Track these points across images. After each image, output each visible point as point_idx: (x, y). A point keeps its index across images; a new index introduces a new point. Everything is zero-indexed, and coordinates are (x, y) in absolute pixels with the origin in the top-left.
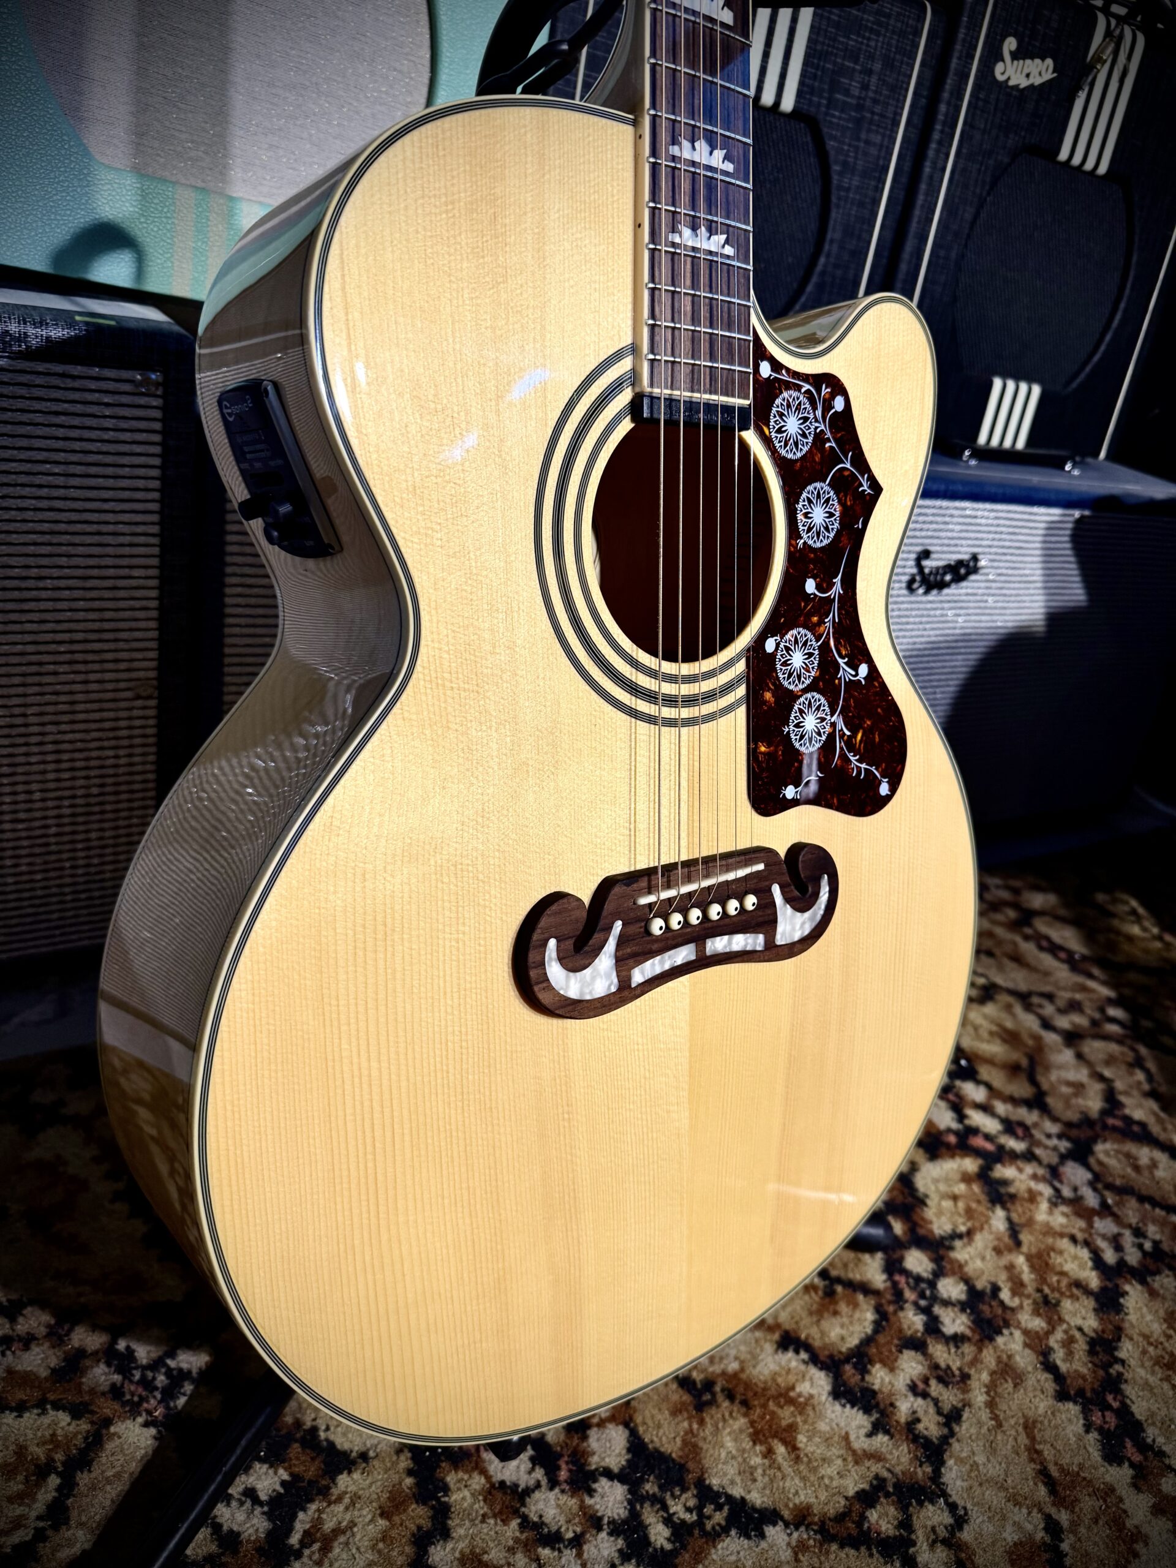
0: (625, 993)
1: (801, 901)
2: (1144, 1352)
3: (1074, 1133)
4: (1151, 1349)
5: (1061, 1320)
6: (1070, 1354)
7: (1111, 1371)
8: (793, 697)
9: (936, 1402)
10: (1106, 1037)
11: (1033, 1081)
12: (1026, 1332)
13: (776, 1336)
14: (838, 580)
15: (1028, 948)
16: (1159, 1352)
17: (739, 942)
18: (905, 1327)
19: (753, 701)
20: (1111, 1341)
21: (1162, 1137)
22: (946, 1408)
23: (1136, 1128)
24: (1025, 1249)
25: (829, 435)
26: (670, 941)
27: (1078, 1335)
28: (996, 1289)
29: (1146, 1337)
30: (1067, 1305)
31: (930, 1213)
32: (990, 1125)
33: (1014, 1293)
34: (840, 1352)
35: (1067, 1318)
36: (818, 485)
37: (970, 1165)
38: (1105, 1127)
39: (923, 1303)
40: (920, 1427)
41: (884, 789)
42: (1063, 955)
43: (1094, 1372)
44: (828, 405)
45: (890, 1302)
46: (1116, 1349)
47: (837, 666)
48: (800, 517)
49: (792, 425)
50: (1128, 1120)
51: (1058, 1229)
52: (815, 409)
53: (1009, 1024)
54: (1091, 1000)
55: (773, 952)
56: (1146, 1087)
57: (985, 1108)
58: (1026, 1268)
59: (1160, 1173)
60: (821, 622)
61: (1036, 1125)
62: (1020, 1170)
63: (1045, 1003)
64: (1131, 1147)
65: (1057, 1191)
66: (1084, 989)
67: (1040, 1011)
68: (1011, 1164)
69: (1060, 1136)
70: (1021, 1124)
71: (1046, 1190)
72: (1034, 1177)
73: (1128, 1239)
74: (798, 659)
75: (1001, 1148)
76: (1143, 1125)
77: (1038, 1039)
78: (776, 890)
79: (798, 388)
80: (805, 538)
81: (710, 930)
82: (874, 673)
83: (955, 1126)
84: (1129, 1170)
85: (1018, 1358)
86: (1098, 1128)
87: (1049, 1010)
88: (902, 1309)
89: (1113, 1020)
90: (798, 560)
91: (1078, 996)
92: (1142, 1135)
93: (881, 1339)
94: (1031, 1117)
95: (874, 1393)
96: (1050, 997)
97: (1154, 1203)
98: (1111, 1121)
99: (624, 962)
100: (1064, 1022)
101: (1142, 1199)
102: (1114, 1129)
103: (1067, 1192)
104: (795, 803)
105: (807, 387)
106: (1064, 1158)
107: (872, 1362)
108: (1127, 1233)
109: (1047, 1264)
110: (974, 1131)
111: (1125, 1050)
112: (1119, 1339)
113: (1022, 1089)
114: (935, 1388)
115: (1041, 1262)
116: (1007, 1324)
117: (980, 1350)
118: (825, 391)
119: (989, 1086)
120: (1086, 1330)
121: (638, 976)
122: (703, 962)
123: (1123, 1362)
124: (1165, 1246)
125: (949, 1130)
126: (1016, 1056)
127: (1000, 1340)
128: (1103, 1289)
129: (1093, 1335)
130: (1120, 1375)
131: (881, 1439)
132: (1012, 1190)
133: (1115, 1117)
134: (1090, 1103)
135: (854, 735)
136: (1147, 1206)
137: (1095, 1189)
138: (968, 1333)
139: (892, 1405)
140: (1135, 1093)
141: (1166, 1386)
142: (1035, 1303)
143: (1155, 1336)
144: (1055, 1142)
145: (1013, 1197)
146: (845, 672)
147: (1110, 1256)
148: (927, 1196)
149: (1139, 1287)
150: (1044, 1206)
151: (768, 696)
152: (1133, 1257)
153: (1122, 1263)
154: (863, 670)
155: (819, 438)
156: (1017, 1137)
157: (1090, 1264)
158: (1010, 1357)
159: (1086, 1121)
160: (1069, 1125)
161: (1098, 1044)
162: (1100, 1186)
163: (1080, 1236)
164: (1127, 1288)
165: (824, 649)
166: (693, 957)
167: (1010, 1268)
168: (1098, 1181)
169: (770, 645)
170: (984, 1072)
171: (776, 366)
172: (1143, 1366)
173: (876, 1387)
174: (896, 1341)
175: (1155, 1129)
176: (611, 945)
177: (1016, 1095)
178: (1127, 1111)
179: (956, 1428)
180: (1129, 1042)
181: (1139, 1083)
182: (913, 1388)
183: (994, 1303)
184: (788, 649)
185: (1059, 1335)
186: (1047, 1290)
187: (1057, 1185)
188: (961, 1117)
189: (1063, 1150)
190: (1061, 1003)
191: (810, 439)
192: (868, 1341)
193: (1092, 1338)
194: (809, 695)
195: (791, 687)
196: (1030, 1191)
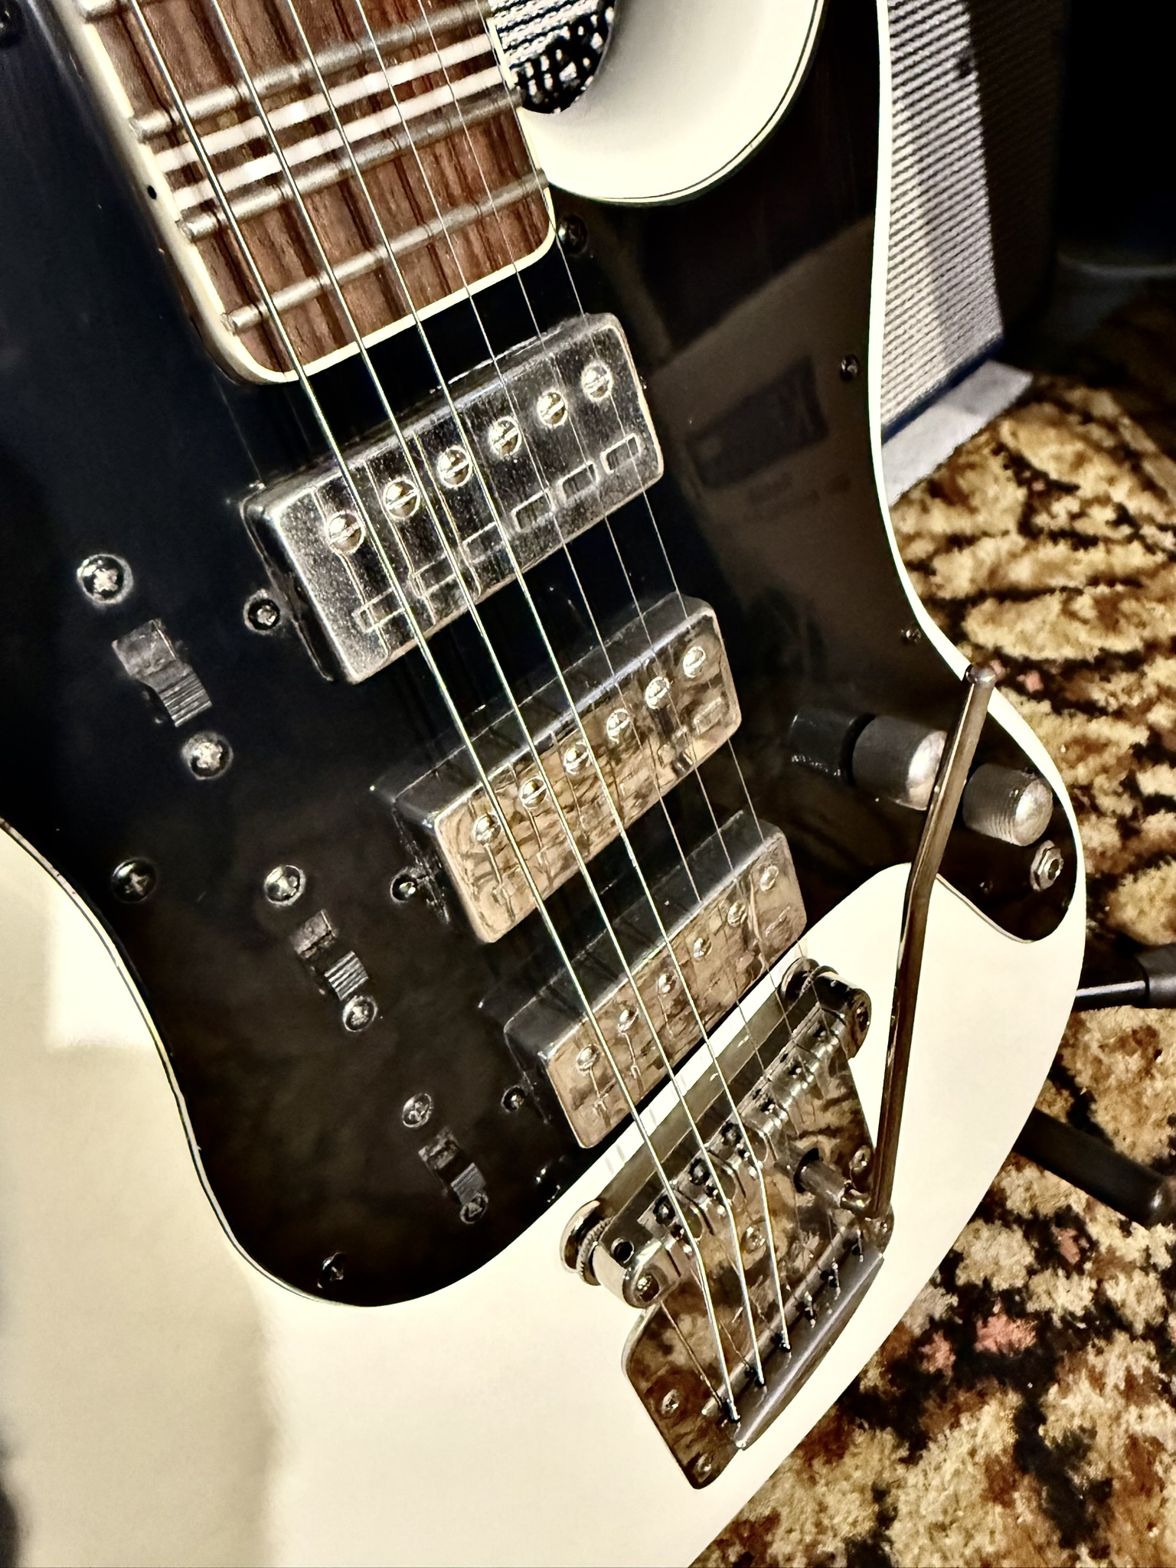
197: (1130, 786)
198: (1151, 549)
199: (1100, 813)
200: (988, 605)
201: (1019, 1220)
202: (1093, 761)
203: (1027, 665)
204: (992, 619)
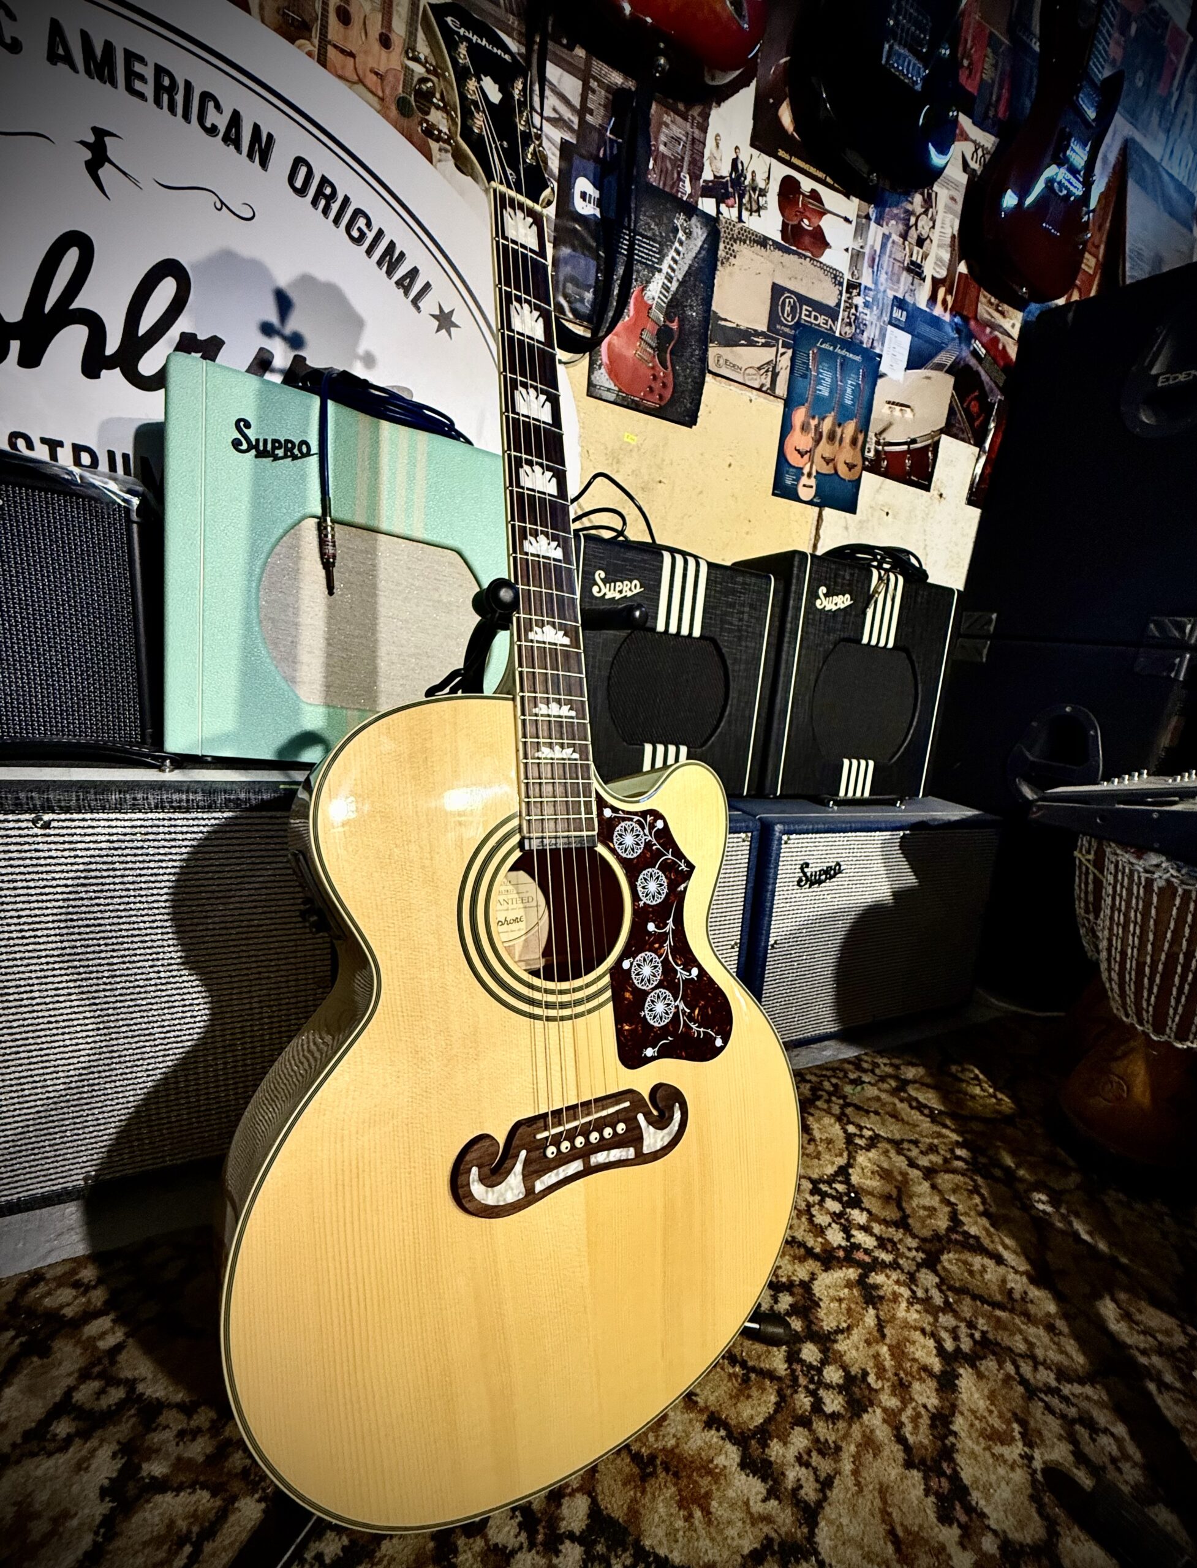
0: (531, 1197)
1: (660, 1123)
2: (972, 1425)
3: (928, 1246)
4: (977, 1422)
5: (912, 1399)
6: (916, 1427)
7: (947, 1442)
8: (646, 993)
9: (815, 1470)
10: (954, 1171)
11: (900, 1208)
12: (885, 1410)
13: (705, 1417)
14: (670, 921)
15: (902, 1107)
16: (984, 1425)
17: (615, 1154)
18: (797, 1407)
19: (617, 999)
20: (947, 1417)
21: (991, 1247)
22: (823, 1475)
23: (971, 1241)
24: (888, 1341)
25: (654, 841)
26: (562, 1160)
27: (923, 1411)
28: (865, 1374)
29: (973, 1412)
30: (916, 1386)
31: (821, 1314)
32: (868, 1241)
33: (879, 1377)
34: (750, 1430)
35: (916, 1397)
36: (650, 870)
37: (852, 1273)
38: (950, 1241)
39: (812, 1387)
40: (802, 1492)
41: (719, 1042)
42: (926, 1111)
43: (934, 1443)
44: (652, 826)
45: (788, 1387)
46: (951, 1423)
47: (676, 971)
48: (639, 889)
49: (629, 840)
50: (966, 1234)
51: (912, 1323)
52: (643, 828)
53: (885, 1165)
54: (944, 1143)
55: (641, 1159)
56: (981, 1208)
57: (866, 1229)
58: (887, 1357)
59: (987, 1277)
60: (661, 947)
61: (901, 1240)
62: (888, 1277)
63: (912, 1147)
64: (968, 1256)
65: (913, 1292)
66: (939, 1135)
67: (909, 1153)
68: (882, 1272)
69: (917, 1250)
70: (890, 1240)
71: (905, 1292)
72: (897, 1282)
73: (963, 1330)
74: (647, 971)
75: (875, 1259)
76: (976, 1238)
77: (904, 1175)
78: (641, 1118)
79: (632, 820)
80: (644, 900)
81: (591, 1149)
82: (702, 972)
83: (844, 1243)
84: (966, 1274)
85: (878, 1432)
86: (944, 1242)
87: (914, 1152)
88: (796, 1392)
89: (959, 1158)
90: (642, 915)
91: (936, 1141)
92: (977, 1247)
93: (779, 1417)
94: (897, 1235)
95: (771, 1463)
96: (915, 1143)
97: (984, 1301)
98: (954, 1236)
99: (529, 1176)
100: (924, 1161)
101: (975, 1297)
102: (957, 1242)
103: (920, 1294)
104: (653, 1059)
105: (636, 818)
106: (919, 1266)
107: (771, 1438)
108: (963, 1325)
109: (903, 1352)
110: (857, 1247)
111: (968, 1180)
112: (953, 1415)
113: (891, 1214)
114: (816, 1459)
115: (898, 1351)
116: (872, 1404)
117: (850, 1426)
118: (649, 818)
119: (869, 1212)
120: (929, 1407)
121: (539, 1186)
122: (588, 1171)
123: (955, 1434)
124: (991, 1336)
125: (840, 1247)
126: (890, 1189)
127: (865, 1417)
128: (943, 1372)
129: (934, 1411)
130: (953, 1445)
131: (773, 1503)
132: (881, 1293)
133: (957, 1232)
134: (939, 1223)
135: (693, 1011)
136: (978, 1303)
137: (941, 1291)
138: (842, 1411)
139: (783, 1474)
140: (972, 1213)
141: (988, 1454)
142: (893, 1386)
143: (981, 1410)
144: (914, 1253)
145: (881, 1298)
146: (682, 974)
147: (949, 1345)
148: (821, 1300)
149: (970, 1370)
150: (904, 1305)
151: (627, 995)
152: (966, 1345)
153: (958, 1349)
154: (695, 972)
155: (648, 845)
156: (887, 1252)
157: (935, 1352)
158: (872, 1431)
159: (937, 1237)
160: (924, 1240)
161: (947, 1176)
162: (944, 1288)
163: (928, 1328)
164: (961, 1371)
165: (665, 963)
166: (581, 1168)
167: (877, 1356)
168: (944, 1284)
169: (626, 965)
170: (867, 1202)
171: (615, 810)
172: (970, 1437)
173: (772, 1459)
174: (790, 1419)
175: (986, 1242)
176: (519, 1167)
177: (888, 1218)
178: (966, 1228)
179: (828, 1493)
180: (969, 1174)
181: (977, 1205)
182: (799, 1459)
183: (863, 1386)
184: (639, 965)
185: (909, 1412)
186: (902, 1375)
187: (914, 1288)
188: (849, 1237)
189: (919, 1260)
190: (923, 1147)
191: (642, 846)
192: (770, 1419)
193: (933, 1414)
194: (657, 991)
195: (644, 988)
196: (894, 1293)
197: (952, 1151)
198: (983, 1090)
199: (938, 1153)
200: (917, 1085)
201: (876, 1236)
202: (941, 1140)
203: (926, 1106)
204: (917, 1089)
